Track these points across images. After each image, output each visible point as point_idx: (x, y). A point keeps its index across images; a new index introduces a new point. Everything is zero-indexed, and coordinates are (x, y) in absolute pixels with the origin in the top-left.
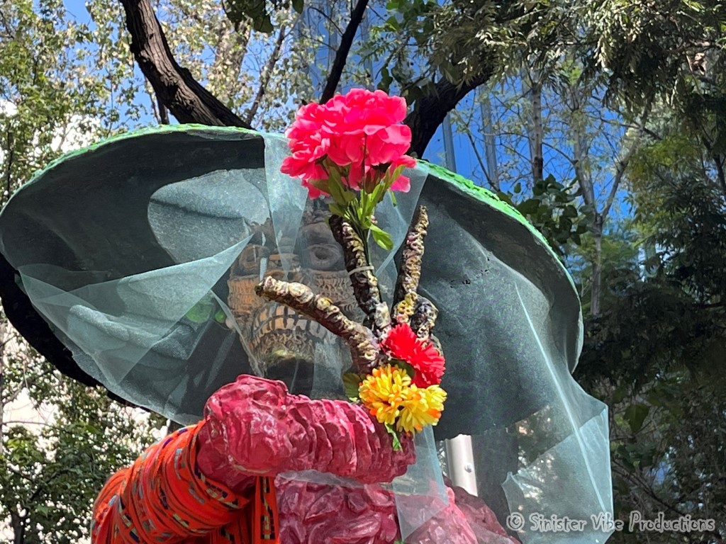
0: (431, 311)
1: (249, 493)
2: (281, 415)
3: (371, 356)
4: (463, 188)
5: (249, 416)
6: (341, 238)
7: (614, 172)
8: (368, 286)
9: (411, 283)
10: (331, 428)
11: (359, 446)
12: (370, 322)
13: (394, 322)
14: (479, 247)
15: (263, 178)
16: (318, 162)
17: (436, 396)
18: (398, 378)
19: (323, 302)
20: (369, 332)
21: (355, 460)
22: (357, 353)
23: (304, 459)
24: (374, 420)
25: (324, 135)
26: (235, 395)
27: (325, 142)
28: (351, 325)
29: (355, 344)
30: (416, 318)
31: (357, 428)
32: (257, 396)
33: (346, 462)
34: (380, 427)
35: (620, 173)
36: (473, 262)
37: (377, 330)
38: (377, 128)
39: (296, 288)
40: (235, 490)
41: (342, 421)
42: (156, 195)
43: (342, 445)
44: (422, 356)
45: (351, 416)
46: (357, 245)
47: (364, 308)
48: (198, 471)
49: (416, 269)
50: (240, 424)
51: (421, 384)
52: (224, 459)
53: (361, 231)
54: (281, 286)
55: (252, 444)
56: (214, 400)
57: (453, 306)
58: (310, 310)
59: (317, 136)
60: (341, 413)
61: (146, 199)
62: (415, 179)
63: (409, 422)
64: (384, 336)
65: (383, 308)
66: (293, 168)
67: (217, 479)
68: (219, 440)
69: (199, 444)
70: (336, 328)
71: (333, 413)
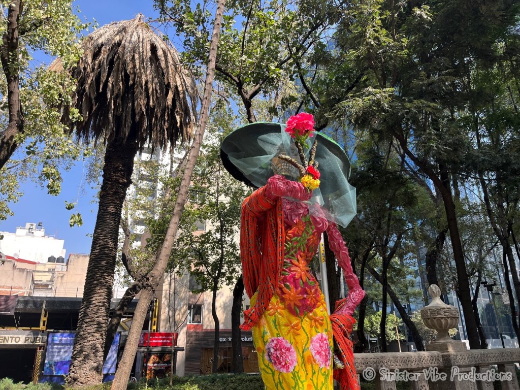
0: (317, 163)
1: (276, 201)
2: (284, 183)
3: (304, 172)
4: (325, 137)
5: (277, 183)
6: (298, 146)
7: (353, 149)
8: (303, 157)
9: (313, 157)
10: (295, 187)
11: (301, 192)
12: (304, 165)
13: (309, 165)
14: (328, 150)
15: (281, 135)
16: (293, 129)
17: (318, 182)
18: (310, 177)
19: (293, 160)
20: (303, 167)
21: (299, 195)
22: (300, 172)
23: (288, 193)
24: (304, 187)
25: (295, 123)
26: (274, 178)
27: (295, 124)
28: (299, 165)
29: (300, 169)
30: (314, 165)
31: (300, 188)
32: (279, 179)
33: (298, 195)
34: (305, 188)
35: (355, 150)
36: (327, 154)
37: (305, 167)
38: (307, 121)
39: (287, 157)
40: (273, 200)
41: (297, 186)
42: (259, 138)
43: (297, 191)
44: (315, 173)
45: (299, 185)
46: (301, 148)
47: (302, 162)
48: (265, 196)
49: (314, 154)
50: (275, 185)
51: (315, 179)
52: (271, 193)
53: (302, 145)
54: (284, 156)
55: (277, 189)
56: (269, 180)
57: (322, 163)
58: (291, 162)
59: (293, 123)
60: (297, 184)
61: (257, 138)
62: (314, 134)
63: (313, 187)
64: (307, 168)
65: (307, 162)
66: (287, 130)
67: (269, 198)
68: (270, 188)
69: (265, 190)
70: (296, 166)
71: (295, 184)
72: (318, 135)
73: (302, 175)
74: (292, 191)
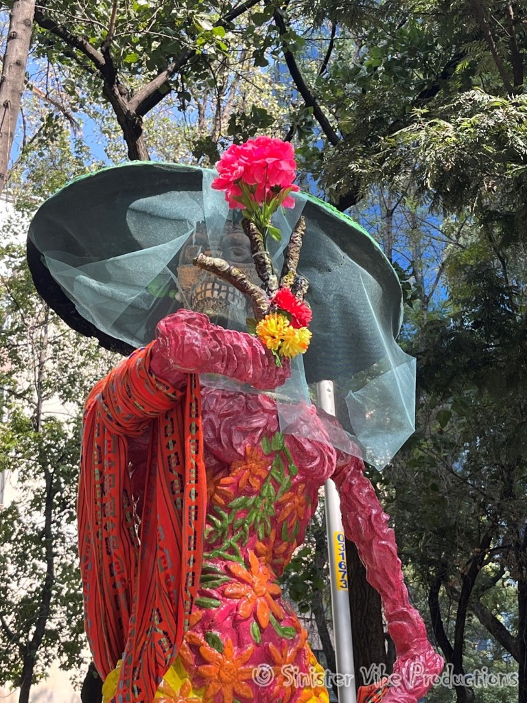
0: (305, 283)
1: (184, 389)
2: (205, 334)
3: (265, 307)
4: (329, 211)
5: (184, 333)
6: (249, 233)
7: (437, 270)
8: (265, 264)
9: (293, 265)
10: (237, 348)
11: (255, 363)
12: (265, 286)
13: (280, 287)
14: (337, 248)
16: (236, 182)
17: (305, 335)
18: (281, 321)
19: (235, 271)
20: (264, 292)
21: (251, 371)
22: (256, 305)
23: (219, 365)
24: (264, 346)
25: (240, 164)
26: (176, 320)
27: (241, 168)
28: (253, 287)
29: (255, 299)
30: (295, 287)
31: (254, 350)
32: (189, 321)
33: (246, 372)
34: (268, 352)
35: (441, 270)
36: (334, 258)
37: (269, 291)
38: (274, 159)
39: (218, 262)
41: (244, 345)
43: (243, 360)
44: (299, 309)
45: (250, 343)
46: (259, 237)
47: (262, 278)
48: (151, 372)
49: (296, 256)
50: (178, 337)
51: (296, 326)
52: (167, 364)
53: (262, 229)
54: (209, 260)
55: (186, 350)
56: (162, 323)
58: (227, 276)
59: (236, 164)
60: (244, 340)
61: (125, 208)
62: (299, 202)
63: (287, 350)
64: (273, 295)
65: (274, 278)
66: (219, 185)
67: (162, 378)
68: (164, 349)
69: (151, 354)
70: (243, 288)
71: (239, 339)
72: (309, 203)
73: (260, 315)
74: (230, 359)
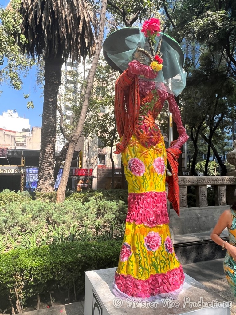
0: (162, 54)
3: (152, 59)
4: (168, 37)
5: (134, 65)
8: (153, 49)
9: (159, 50)
10: (146, 69)
11: (150, 72)
12: (153, 55)
13: (156, 55)
14: (170, 46)
15: (139, 36)
16: (146, 30)
17: (161, 66)
19: (146, 51)
21: (149, 74)
22: (150, 59)
27: (147, 26)
28: (150, 55)
30: (159, 55)
31: (150, 69)
32: (135, 62)
33: (148, 74)
34: (153, 70)
36: (169, 48)
38: (155, 24)
39: (142, 49)
42: (126, 39)
43: (147, 72)
44: (160, 60)
45: (149, 68)
46: (151, 43)
47: (152, 53)
49: (160, 47)
51: (159, 64)
52: (131, 73)
53: (152, 41)
54: (140, 49)
55: (134, 69)
58: (144, 52)
60: (147, 67)
63: (157, 69)
64: (154, 57)
65: (154, 53)
66: (143, 31)
67: (130, 76)
68: (130, 69)
70: (148, 55)
72: (163, 35)
73: (151, 61)
74: (144, 71)
